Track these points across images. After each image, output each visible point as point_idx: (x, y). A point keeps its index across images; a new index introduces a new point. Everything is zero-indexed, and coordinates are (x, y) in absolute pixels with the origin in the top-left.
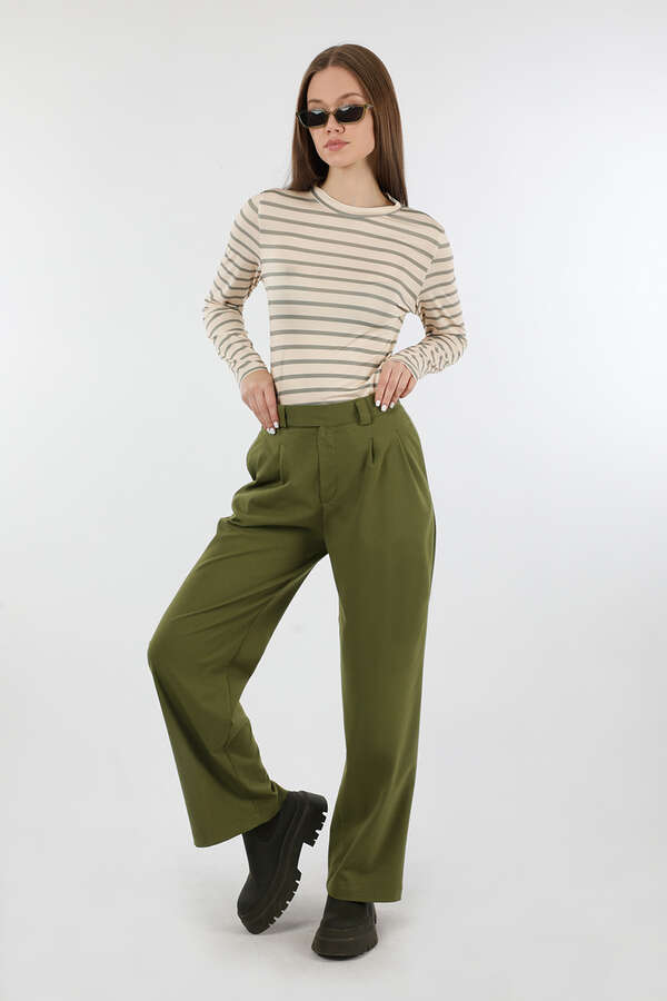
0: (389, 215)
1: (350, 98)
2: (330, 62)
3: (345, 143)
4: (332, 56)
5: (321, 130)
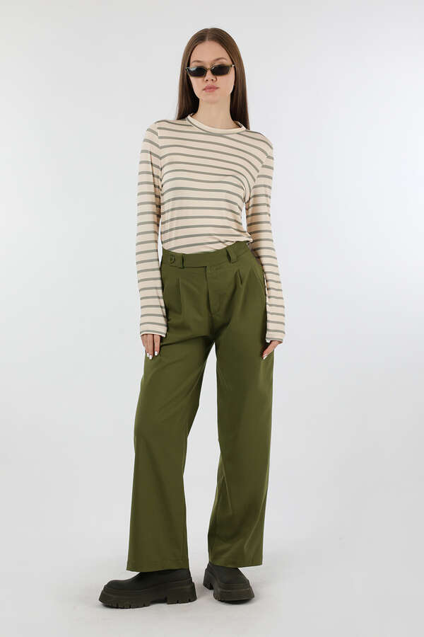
0: (238, 133)
1: (220, 61)
2: (207, 38)
3: (217, 88)
4: (208, 35)
5: (200, 80)
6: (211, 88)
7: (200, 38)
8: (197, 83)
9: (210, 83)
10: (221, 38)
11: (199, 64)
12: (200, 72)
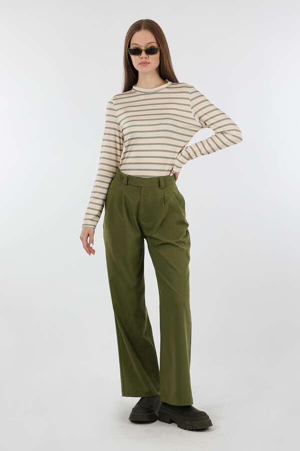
1: (152, 44)
2: (143, 27)
3: (149, 63)
4: (143, 25)
5: (137, 57)
6: (144, 63)
7: (137, 27)
8: (135, 59)
9: (144, 60)
10: (152, 27)
11: (136, 46)
12: (137, 52)
